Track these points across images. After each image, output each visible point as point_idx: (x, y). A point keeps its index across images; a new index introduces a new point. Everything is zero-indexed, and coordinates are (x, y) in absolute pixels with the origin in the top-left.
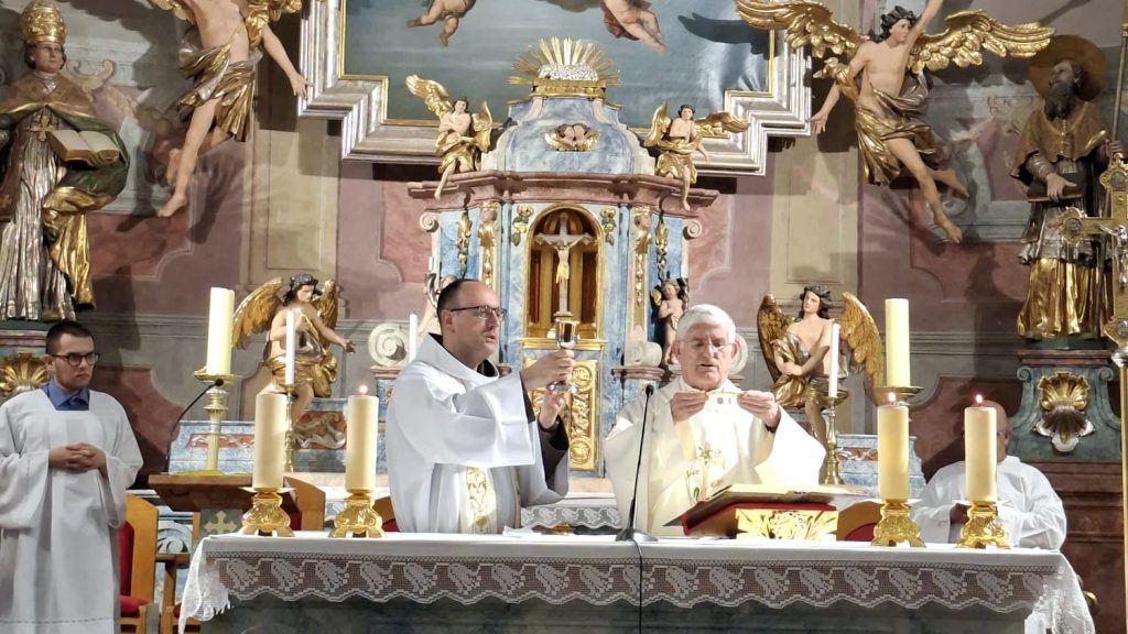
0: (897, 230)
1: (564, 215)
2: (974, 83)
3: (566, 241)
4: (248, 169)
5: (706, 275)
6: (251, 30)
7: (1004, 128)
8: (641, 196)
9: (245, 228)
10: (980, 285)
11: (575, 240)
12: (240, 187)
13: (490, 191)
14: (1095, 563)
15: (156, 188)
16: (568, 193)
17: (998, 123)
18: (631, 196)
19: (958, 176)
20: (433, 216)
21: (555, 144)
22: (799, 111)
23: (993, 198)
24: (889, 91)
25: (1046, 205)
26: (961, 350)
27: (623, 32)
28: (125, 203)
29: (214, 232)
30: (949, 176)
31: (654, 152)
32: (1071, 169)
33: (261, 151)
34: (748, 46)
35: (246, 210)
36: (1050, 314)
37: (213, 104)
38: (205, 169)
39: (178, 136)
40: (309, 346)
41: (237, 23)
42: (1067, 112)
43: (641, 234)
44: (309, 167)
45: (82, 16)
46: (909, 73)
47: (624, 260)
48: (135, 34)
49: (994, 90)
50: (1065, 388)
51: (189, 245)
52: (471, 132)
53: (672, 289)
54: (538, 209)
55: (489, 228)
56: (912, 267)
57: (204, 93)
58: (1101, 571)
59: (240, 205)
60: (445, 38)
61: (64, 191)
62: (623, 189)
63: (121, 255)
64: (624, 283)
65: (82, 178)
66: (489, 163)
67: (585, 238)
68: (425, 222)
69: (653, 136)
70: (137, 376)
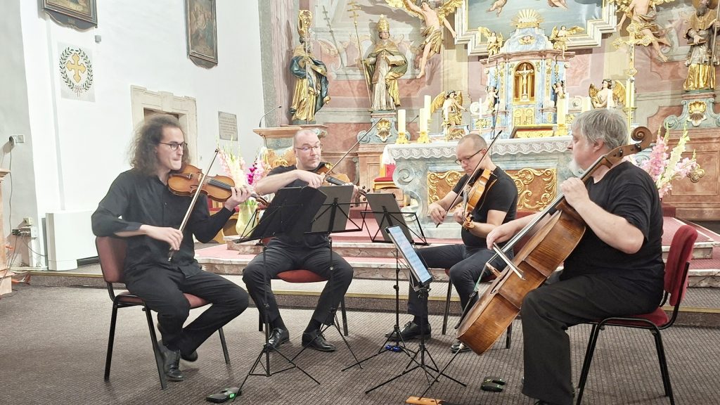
0: (646, 59)
1: (525, 64)
2: (674, 8)
3: (525, 72)
4: (442, 62)
5: (582, 81)
6: (440, 19)
7: (684, 22)
8: (548, 56)
9: (442, 80)
10: (673, 75)
11: (528, 71)
12: (440, 68)
13: (502, 59)
14: (705, 160)
15: (417, 70)
16: (525, 57)
17: (682, 21)
18: (545, 56)
19: (668, 40)
20: (487, 69)
21: (521, 43)
22: (612, 24)
23: (679, 46)
24: (643, 14)
25: (694, 46)
26: (667, 97)
27: (555, 5)
28: (408, 75)
29: (433, 82)
30: (663, 40)
31: (553, 42)
32: (703, 33)
33: (446, 57)
34: (596, 4)
35: (442, 74)
36: (694, 82)
37: (430, 43)
38: (430, 63)
39: (421, 54)
40: (454, 111)
41: (436, 18)
42: (704, 14)
43: (548, 68)
44: (459, 60)
45: (395, 21)
46: (650, 7)
47: (543, 76)
48: (409, 25)
49: (681, 9)
50: (697, 105)
51: (426, 86)
52: (497, 42)
53: (559, 84)
54: (517, 63)
55: (502, 71)
56: (651, 71)
57: (427, 40)
58: (706, 163)
59: (440, 73)
60: (498, 14)
61: (391, 73)
62: (542, 54)
63: (408, 91)
64: (543, 83)
65: (395, 69)
66: (503, 51)
67: (532, 71)
68: (485, 71)
69: (552, 37)
70: (414, 124)
